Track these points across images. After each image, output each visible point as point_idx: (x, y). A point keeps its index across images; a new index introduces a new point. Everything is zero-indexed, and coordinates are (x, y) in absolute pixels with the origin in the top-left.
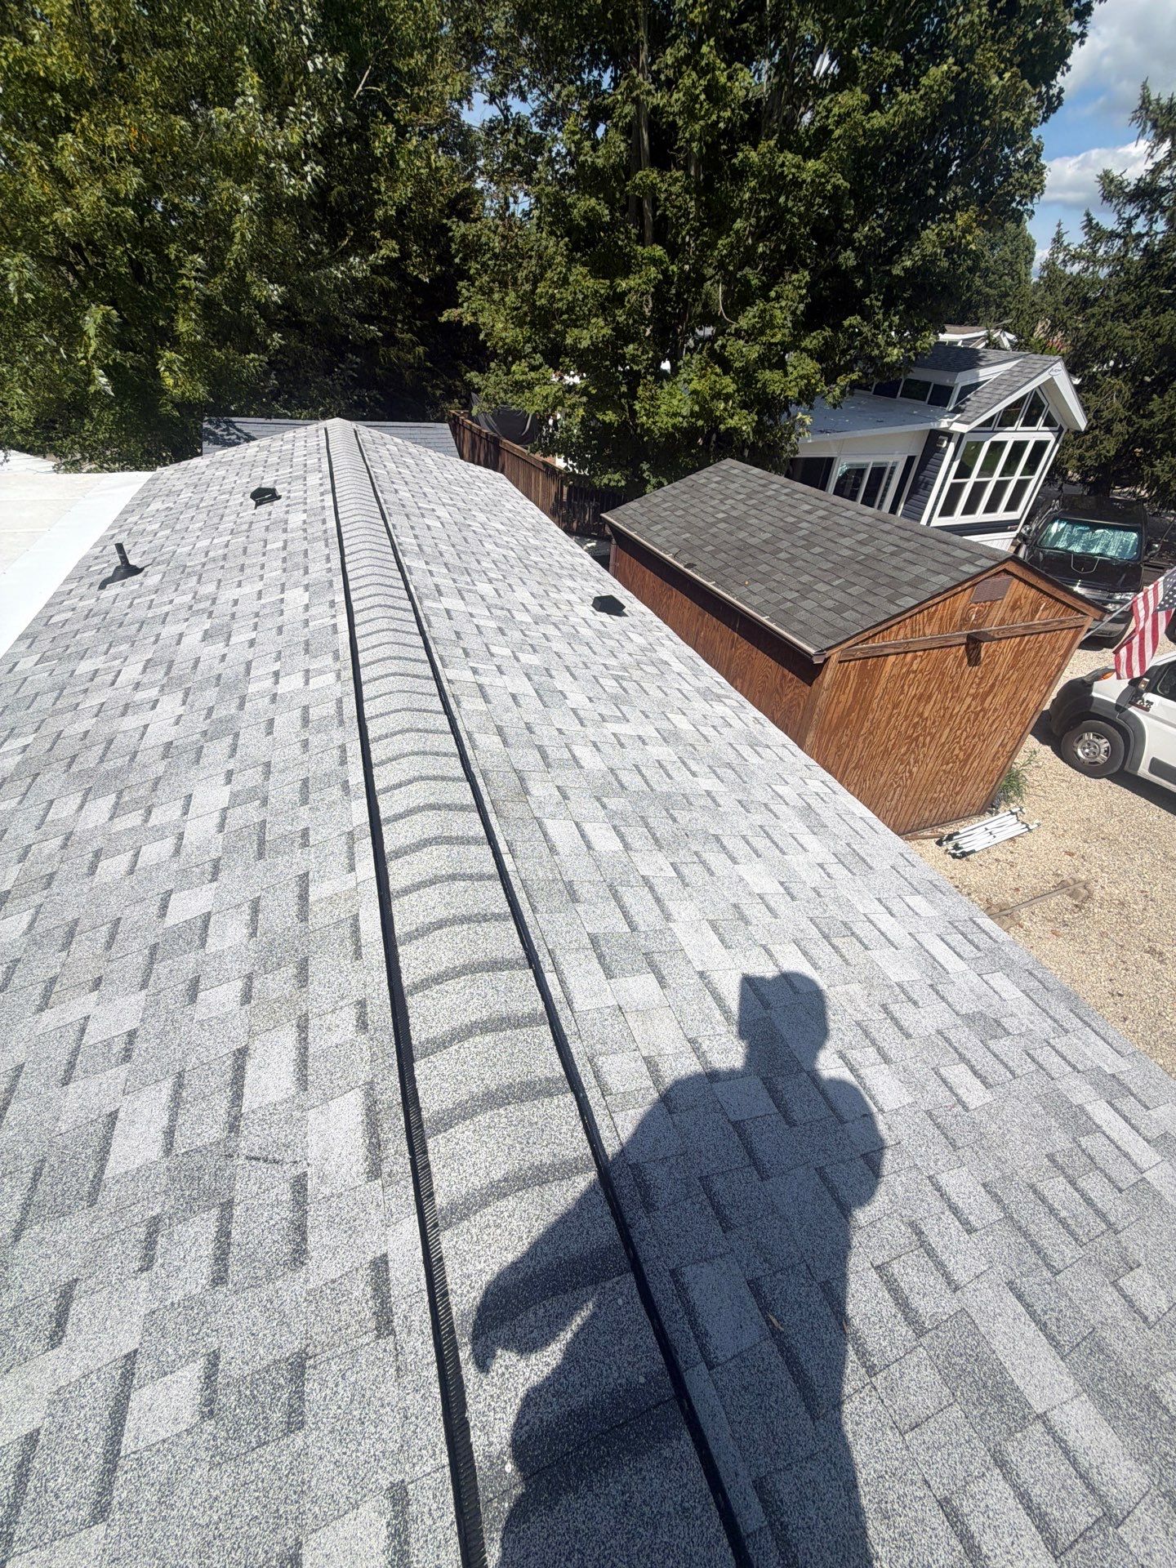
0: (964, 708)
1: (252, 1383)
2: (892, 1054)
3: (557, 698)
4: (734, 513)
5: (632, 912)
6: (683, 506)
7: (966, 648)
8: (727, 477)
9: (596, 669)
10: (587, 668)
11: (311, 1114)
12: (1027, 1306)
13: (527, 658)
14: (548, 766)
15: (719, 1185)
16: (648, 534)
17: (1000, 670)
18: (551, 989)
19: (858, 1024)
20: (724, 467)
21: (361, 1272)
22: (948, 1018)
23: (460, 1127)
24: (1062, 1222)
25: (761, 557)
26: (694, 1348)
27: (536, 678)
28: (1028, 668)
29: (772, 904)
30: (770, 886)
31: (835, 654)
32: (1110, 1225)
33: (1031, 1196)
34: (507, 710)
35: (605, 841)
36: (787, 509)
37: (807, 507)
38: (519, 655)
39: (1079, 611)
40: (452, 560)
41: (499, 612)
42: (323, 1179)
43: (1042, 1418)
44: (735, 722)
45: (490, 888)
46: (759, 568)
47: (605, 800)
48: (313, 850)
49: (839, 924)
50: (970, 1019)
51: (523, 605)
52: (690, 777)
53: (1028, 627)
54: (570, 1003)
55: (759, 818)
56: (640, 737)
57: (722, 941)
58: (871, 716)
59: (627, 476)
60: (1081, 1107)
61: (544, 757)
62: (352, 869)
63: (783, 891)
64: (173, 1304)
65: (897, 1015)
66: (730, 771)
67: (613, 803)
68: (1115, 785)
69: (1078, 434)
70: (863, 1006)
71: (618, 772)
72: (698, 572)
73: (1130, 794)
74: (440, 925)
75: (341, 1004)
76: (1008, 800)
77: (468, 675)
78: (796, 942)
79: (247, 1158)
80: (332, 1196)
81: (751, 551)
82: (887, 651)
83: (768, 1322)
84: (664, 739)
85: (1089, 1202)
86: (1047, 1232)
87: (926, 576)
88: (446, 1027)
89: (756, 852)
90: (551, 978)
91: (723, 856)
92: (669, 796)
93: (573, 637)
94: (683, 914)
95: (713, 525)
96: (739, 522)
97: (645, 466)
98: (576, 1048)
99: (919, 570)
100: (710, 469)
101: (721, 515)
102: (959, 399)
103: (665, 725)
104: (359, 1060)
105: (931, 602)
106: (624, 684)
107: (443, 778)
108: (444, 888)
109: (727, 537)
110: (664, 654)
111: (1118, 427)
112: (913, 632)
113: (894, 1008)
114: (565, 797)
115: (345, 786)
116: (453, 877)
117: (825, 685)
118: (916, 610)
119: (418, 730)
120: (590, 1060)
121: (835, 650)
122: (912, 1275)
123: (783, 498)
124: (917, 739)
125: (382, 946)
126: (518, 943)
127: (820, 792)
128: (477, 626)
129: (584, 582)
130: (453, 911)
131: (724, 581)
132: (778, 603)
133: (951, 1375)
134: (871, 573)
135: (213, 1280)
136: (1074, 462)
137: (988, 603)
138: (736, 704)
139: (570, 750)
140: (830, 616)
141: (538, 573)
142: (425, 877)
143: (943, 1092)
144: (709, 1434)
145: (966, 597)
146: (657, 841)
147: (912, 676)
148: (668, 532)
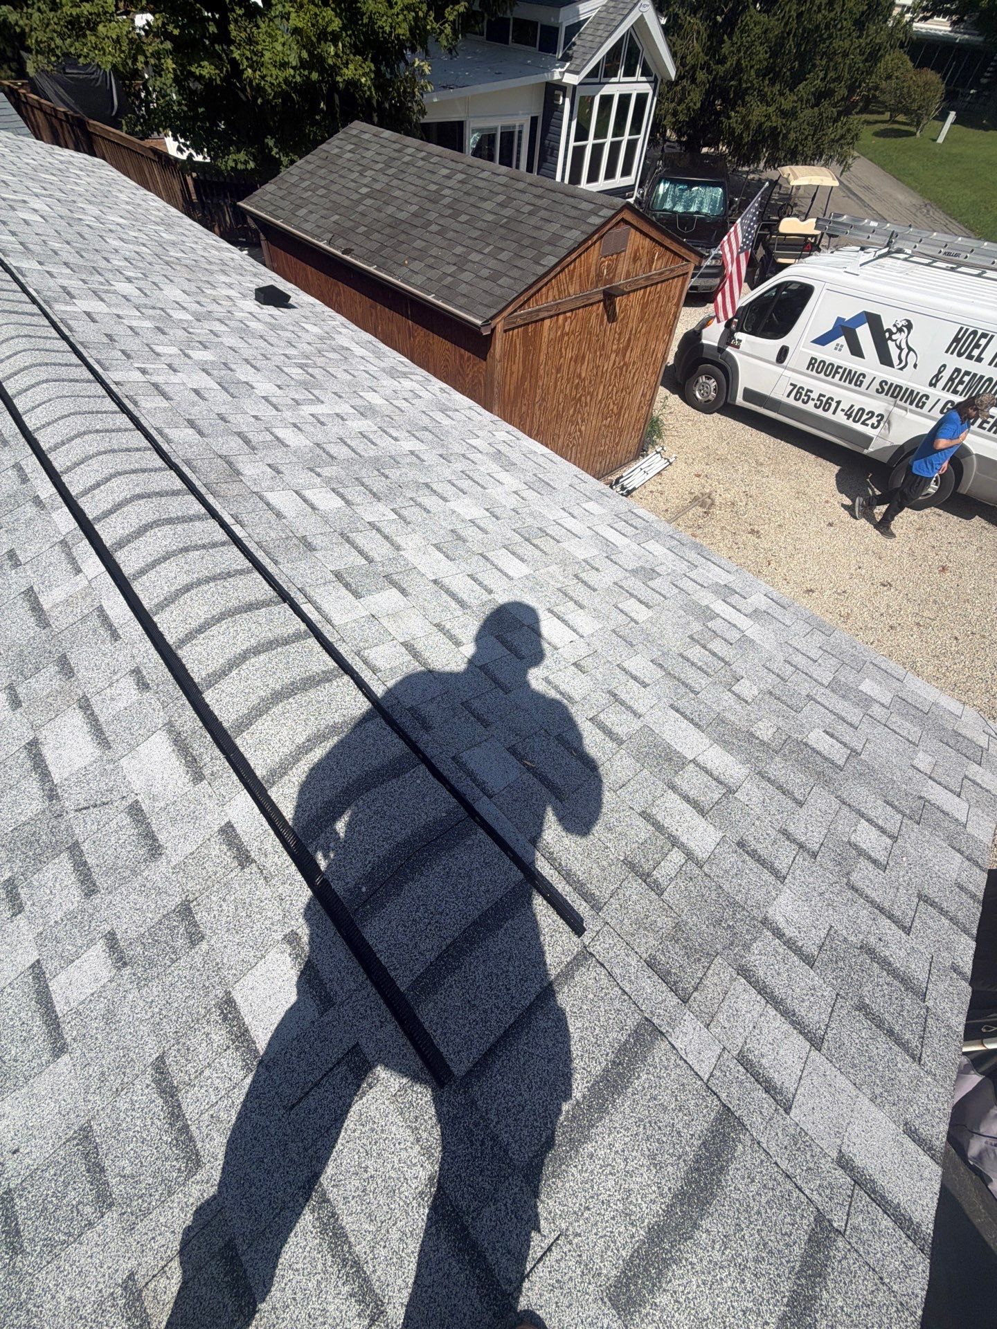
0: (611, 364)
1: (150, 934)
2: (585, 603)
3: (244, 389)
4: (378, 186)
5: (366, 550)
6: (323, 183)
7: (604, 304)
8: (359, 145)
9: (278, 360)
10: (267, 359)
11: (124, 762)
12: (682, 714)
13: (199, 355)
14: (253, 448)
15: (476, 704)
16: (296, 221)
17: (633, 324)
18: (309, 615)
19: (559, 590)
20: (354, 132)
21: (212, 839)
22: (621, 574)
23: (260, 721)
24: (700, 668)
25: (414, 232)
26: (477, 791)
27: (215, 373)
28: (653, 318)
29: (482, 525)
30: (478, 513)
31: (500, 324)
32: (726, 663)
33: (680, 659)
34: (194, 404)
35: (328, 502)
36: (427, 175)
37: (445, 172)
38: (190, 352)
39: (684, 259)
40: (73, 259)
41: (151, 312)
42: (154, 798)
43: (694, 761)
44: (423, 393)
45: (226, 552)
46: (415, 245)
47: (318, 470)
48: (28, 567)
49: (536, 530)
50: (634, 572)
51: (177, 303)
52: (393, 442)
53: (648, 278)
54: (329, 621)
55: (459, 465)
56: (338, 415)
57: (447, 557)
58: (541, 383)
59: (253, 154)
60: (707, 607)
61: (247, 442)
62: (78, 571)
63: (489, 515)
64: (56, 922)
65: (586, 579)
66: (427, 433)
67: (326, 471)
68: (722, 417)
69: (671, 84)
70: (561, 578)
71: (325, 446)
72: (357, 257)
73: (732, 422)
74: (187, 588)
75: (115, 678)
76: (654, 443)
77: (137, 376)
78: (505, 547)
79: (76, 811)
80: (168, 805)
81: (402, 227)
82: (542, 315)
83: (524, 765)
84: (362, 414)
85: (714, 654)
86: (692, 676)
87: (561, 232)
88: (222, 661)
89: (462, 490)
90: (307, 608)
91: (435, 497)
92: (377, 459)
93: (244, 332)
94: (410, 544)
95: (359, 202)
96: (382, 196)
97: (270, 142)
98: (342, 649)
99: (554, 227)
100: (340, 135)
101: (364, 190)
102: (566, 44)
103: (359, 402)
104: (151, 711)
105: (569, 259)
106: (310, 370)
107: (144, 471)
108: (181, 559)
109: (376, 215)
110: (343, 341)
111: (701, 76)
112: (560, 293)
113: (583, 575)
114: (279, 472)
115: (37, 501)
116: (186, 550)
117: (497, 356)
118: (558, 269)
119: (97, 431)
120: (358, 654)
121: (498, 319)
122: (613, 718)
123: (421, 163)
124: (580, 399)
125: (137, 622)
126: (267, 587)
127: (506, 440)
128: (131, 328)
129: (239, 277)
130: (196, 575)
131: (384, 264)
132: (440, 280)
133: (640, 757)
134: (515, 236)
135: (86, 894)
136: (669, 118)
137: (615, 256)
138: (421, 379)
139: (271, 433)
140: (487, 285)
141: (184, 269)
142: (156, 556)
143: (621, 617)
144: (497, 828)
145: (596, 252)
146: (374, 495)
147: (566, 338)
148: (313, 217)
